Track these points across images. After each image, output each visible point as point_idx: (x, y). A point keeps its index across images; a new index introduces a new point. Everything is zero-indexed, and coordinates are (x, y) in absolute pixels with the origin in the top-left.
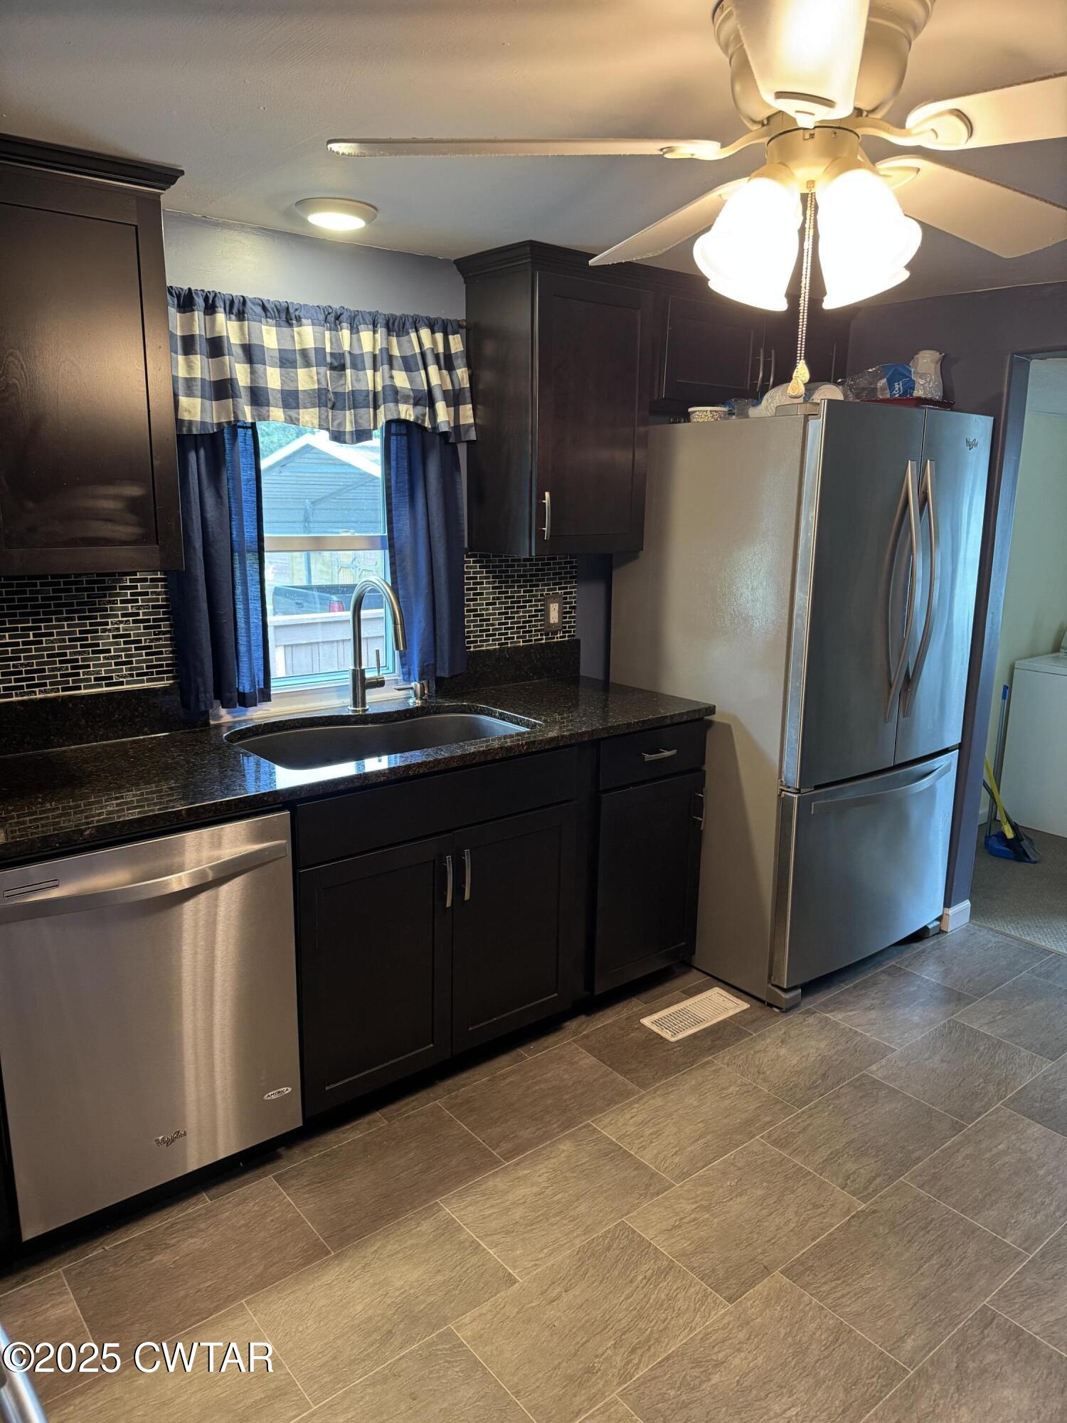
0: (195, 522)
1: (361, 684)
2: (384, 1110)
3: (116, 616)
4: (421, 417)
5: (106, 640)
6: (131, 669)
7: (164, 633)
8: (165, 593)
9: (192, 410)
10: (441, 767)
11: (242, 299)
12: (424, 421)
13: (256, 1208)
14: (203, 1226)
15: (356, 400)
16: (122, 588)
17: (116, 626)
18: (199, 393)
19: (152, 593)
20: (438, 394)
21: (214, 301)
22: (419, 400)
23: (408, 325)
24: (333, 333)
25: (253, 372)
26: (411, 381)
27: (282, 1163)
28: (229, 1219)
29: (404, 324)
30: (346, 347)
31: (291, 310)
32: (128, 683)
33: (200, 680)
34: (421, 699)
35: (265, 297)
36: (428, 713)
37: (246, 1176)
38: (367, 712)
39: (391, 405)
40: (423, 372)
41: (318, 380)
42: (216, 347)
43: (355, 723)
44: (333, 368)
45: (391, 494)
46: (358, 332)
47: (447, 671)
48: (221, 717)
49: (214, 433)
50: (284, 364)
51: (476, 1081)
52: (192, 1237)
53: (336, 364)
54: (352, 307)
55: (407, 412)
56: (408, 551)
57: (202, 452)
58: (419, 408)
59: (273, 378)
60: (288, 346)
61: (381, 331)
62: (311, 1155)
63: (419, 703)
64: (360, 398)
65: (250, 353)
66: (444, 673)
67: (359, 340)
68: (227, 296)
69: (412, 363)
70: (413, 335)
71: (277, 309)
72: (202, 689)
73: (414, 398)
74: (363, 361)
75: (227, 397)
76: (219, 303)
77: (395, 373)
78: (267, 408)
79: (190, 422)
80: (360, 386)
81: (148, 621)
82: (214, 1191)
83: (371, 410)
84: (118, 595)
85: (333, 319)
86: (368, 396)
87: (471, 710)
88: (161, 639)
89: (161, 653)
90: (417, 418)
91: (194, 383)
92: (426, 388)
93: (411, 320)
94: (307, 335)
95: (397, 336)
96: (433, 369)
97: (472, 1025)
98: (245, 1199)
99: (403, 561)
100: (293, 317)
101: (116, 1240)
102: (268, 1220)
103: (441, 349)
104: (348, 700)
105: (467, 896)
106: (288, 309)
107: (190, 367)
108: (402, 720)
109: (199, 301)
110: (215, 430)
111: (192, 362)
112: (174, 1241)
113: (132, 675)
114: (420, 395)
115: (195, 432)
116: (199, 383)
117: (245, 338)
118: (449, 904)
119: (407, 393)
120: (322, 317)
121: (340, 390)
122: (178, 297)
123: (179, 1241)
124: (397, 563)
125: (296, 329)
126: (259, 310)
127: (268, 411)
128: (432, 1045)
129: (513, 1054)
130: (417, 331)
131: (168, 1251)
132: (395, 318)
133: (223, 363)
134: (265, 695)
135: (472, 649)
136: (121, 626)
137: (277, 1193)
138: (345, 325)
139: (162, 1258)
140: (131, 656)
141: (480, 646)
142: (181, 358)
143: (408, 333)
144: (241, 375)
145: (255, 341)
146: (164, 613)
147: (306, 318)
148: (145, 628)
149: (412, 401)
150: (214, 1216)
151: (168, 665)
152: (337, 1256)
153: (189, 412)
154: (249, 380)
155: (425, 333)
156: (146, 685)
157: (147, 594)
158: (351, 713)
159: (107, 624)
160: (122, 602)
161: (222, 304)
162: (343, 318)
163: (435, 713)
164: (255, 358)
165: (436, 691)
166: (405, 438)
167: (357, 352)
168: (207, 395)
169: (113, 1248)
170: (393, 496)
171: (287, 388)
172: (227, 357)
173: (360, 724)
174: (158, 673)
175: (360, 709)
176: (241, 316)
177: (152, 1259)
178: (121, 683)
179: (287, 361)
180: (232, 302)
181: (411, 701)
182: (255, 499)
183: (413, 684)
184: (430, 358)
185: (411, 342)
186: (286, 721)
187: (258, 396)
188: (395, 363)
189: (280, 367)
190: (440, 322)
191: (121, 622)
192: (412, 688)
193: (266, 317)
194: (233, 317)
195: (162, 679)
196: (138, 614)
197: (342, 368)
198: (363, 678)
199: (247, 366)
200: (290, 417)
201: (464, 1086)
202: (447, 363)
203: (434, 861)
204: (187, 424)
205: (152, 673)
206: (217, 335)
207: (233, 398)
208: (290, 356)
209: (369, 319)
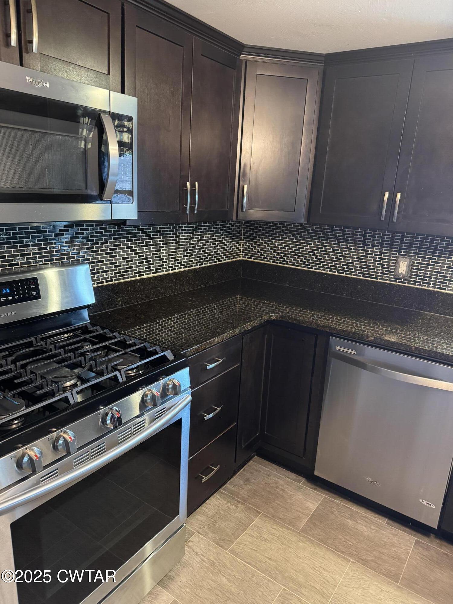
13: (396, 541)
14: (373, 527)
27: (426, 539)
28: (383, 534)
37: (407, 529)
52: (365, 527)
62: (441, 548)
82: (391, 522)
98: (397, 535)
101: (346, 504)
102: (394, 549)
112: (359, 522)
123: (360, 523)
131: (354, 522)
137: (409, 545)
139: (350, 522)
150: (380, 529)
152: (399, 587)
169: (342, 505)
177: (347, 519)
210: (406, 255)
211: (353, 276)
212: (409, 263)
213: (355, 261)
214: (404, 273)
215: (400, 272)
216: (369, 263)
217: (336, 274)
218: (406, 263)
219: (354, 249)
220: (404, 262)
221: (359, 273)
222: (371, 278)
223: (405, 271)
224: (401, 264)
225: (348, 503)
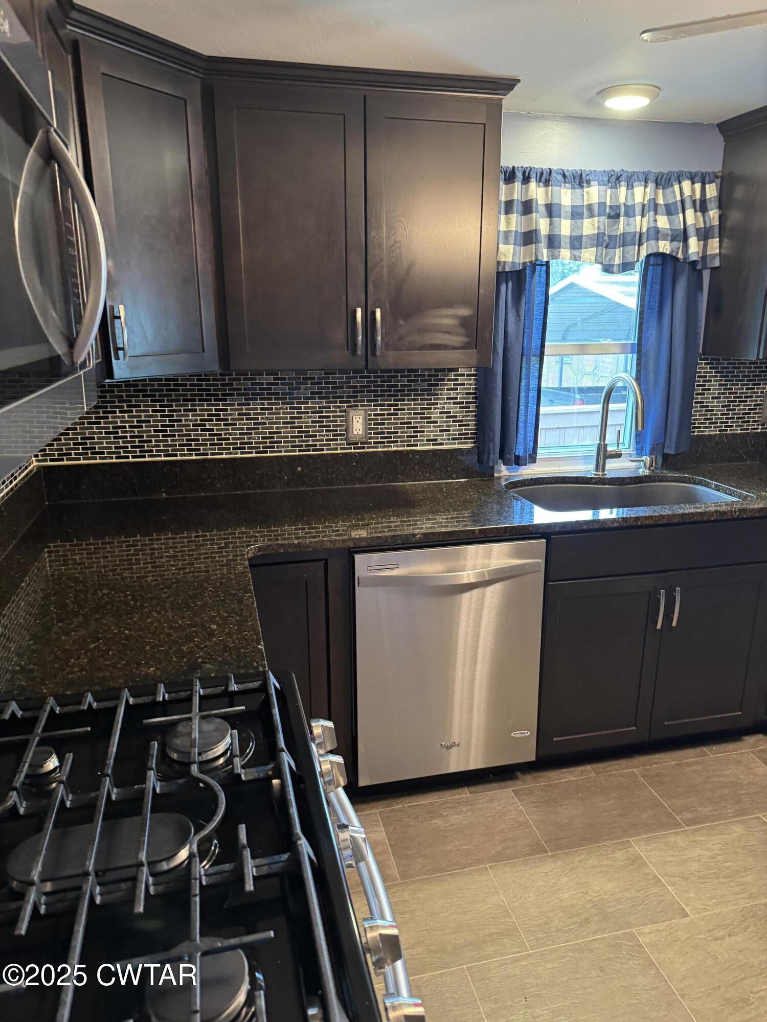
0: (500, 334)
1: (603, 454)
2: (595, 766)
3: (443, 399)
4: (676, 250)
5: (435, 415)
6: (449, 435)
7: (471, 412)
8: (475, 384)
9: (507, 254)
10: (665, 521)
11: (549, 170)
12: (677, 253)
13: (499, 808)
14: (464, 809)
15: (625, 240)
16: (449, 380)
17: (442, 406)
18: (513, 242)
19: (467, 384)
20: (691, 231)
21: (529, 174)
22: (676, 237)
23: (673, 179)
24: (613, 190)
25: (551, 224)
26: (670, 223)
27: (519, 782)
28: (480, 809)
29: (670, 179)
30: (622, 200)
31: (584, 176)
32: (446, 444)
33: (491, 445)
34: (649, 469)
35: (565, 168)
36: (654, 481)
37: (494, 785)
38: (606, 476)
39: (653, 242)
40: (681, 215)
41: (598, 227)
42: (528, 207)
43: (595, 484)
44: (610, 217)
45: (643, 311)
46: (632, 188)
47: (673, 450)
48: (502, 471)
49: (520, 270)
50: (574, 216)
51: (665, 762)
52: (457, 814)
53: (613, 214)
54: (630, 169)
55: (665, 247)
56: (652, 355)
57: (510, 284)
58: (675, 244)
59: (565, 228)
60: (578, 203)
61: (651, 186)
62: (538, 782)
63: (647, 472)
64: (629, 238)
65: (551, 210)
66: (671, 451)
67: (633, 194)
68: (539, 170)
69: (672, 208)
70: (676, 187)
71: (573, 176)
72: (492, 451)
73: (672, 236)
74: (634, 210)
75: (531, 243)
76: (533, 175)
77: (658, 217)
78: (558, 250)
79: (505, 263)
80: (631, 229)
81: (462, 403)
82: (472, 789)
83: (637, 247)
84: (446, 385)
85: (614, 180)
86: (635, 236)
87: (690, 481)
88: (469, 415)
89: (468, 425)
90: (672, 251)
91: (510, 234)
92: (682, 227)
93: (676, 175)
94: (594, 194)
95: (663, 188)
96: (690, 213)
97: (667, 721)
98: (493, 800)
99: (647, 362)
100: (585, 181)
101: (410, 802)
102: (507, 818)
103: (698, 196)
104: (592, 467)
105: (674, 624)
106: (581, 175)
107: (508, 223)
108: (632, 484)
109: (519, 175)
110: (521, 268)
111: (510, 219)
112: (445, 813)
113: (449, 439)
114: (677, 233)
115: (507, 269)
116: (514, 234)
117: (548, 199)
118: (659, 626)
119: (666, 232)
120: (606, 179)
121: (614, 233)
122: (505, 173)
123: (448, 815)
124: (643, 363)
125: (585, 190)
126: (560, 177)
127: (560, 252)
128: (634, 728)
129: (698, 750)
130: (680, 183)
131: (441, 818)
132: (663, 174)
133: (532, 219)
134: (533, 459)
135: (696, 434)
136: (446, 406)
137: (514, 801)
138: (623, 183)
139: (438, 822)
140: (449, 426)
141: (702, 431)
142: (503, 217)
143: (672, 186)
144: (543, 226)
145: (556, 201)
146: (473, 398)
147: (594, 181)
148: (460, 408)
149: (669, 238)
150: (471, 805)
151: (472, 434)
152: (553, 856)
153: (505, 255)
154: (548, 231)
155: (686, 184)
156: (457, 446)
157: (463, 384)
158: (592, 476)
159: (437, 404)
160: (448, 389)
161: (535, 176)
162: (623, 178)
163: (660, 481)
164: (554, 213)
165: (662, 464)
166: (660, 267)
167: (630, 203)
168: (518, 242)
169: (408, 807)
170: (645, 312)
171: (575, 235)
172: (534, 214)
173: (598, 484)
174: (465, 438)
175: (600, 473)
176: (547, 183)
177: (431, 820)
178: (442, 444)
179: (576, 214)
180: (542, 174)
181: (641, 470)
182: (542, 317)
183: (644, 458)
184: (688, 204)
185: (674, 192)
186: (546, 478)
187: (553, 242)
188: (659, 210)
189: (571, 219)
190: (700, 175)
191: (446, 403)
192: (643, 461)
193: (565, 182)
194: (541, 184)
195: (467, 443)
196: (456, 398)
197: (618, 216)
198: (605, 451)
199: (548, 220)
200: (575, 256)
201: (656, 763)
202: (702, 206)
203: (650, 593)
204: (502, 264)
205: (461, 439)
206: (529, 198)
207: (535, 243)
208: (579, 211)
209: (642, 177)
210: (357, 406)
211: (283, 454)
212: (366, 417)
213: (282, 428)
214: (361, 433)
215: (355, 433)
216: (306, 427)
217: (254, 455)
218: (361, 417)
219: (276, 409)
220: (358, 417)
221: (292, 446)
222: (313, 450)
223: (361, 430)
224: (355, 421)
225: (411, 800)
